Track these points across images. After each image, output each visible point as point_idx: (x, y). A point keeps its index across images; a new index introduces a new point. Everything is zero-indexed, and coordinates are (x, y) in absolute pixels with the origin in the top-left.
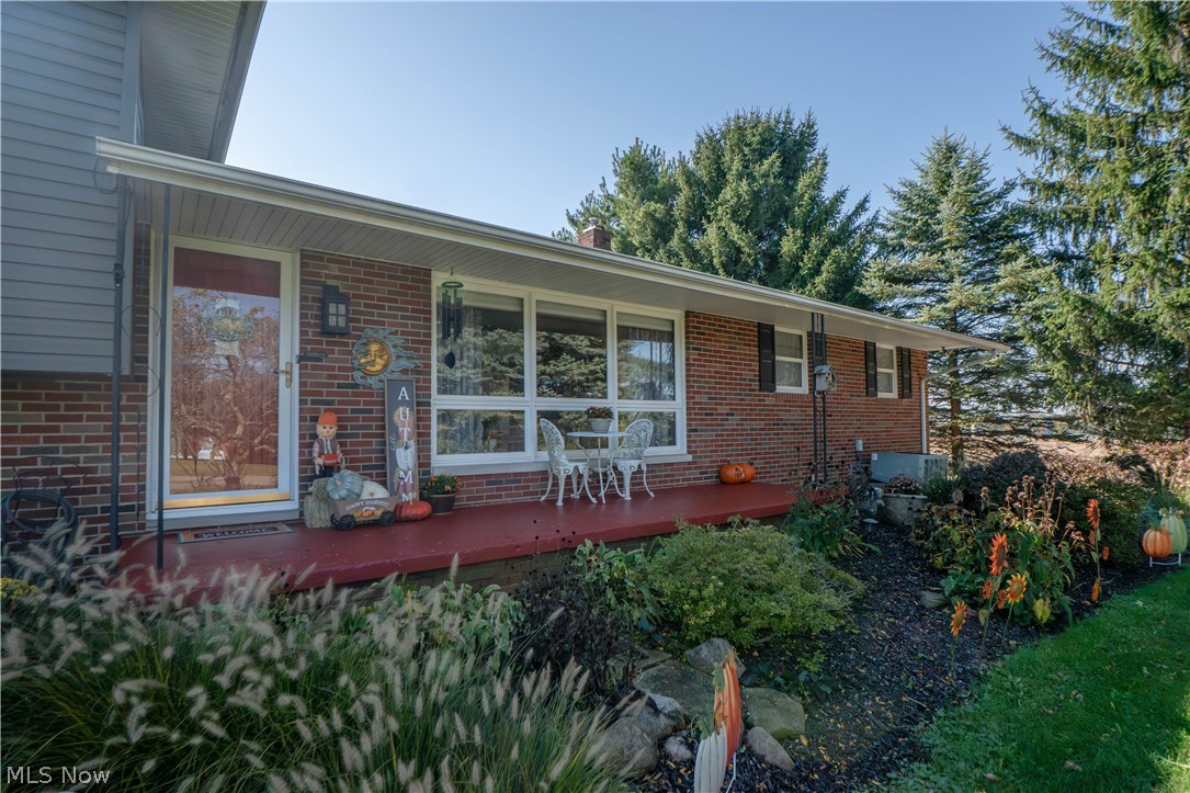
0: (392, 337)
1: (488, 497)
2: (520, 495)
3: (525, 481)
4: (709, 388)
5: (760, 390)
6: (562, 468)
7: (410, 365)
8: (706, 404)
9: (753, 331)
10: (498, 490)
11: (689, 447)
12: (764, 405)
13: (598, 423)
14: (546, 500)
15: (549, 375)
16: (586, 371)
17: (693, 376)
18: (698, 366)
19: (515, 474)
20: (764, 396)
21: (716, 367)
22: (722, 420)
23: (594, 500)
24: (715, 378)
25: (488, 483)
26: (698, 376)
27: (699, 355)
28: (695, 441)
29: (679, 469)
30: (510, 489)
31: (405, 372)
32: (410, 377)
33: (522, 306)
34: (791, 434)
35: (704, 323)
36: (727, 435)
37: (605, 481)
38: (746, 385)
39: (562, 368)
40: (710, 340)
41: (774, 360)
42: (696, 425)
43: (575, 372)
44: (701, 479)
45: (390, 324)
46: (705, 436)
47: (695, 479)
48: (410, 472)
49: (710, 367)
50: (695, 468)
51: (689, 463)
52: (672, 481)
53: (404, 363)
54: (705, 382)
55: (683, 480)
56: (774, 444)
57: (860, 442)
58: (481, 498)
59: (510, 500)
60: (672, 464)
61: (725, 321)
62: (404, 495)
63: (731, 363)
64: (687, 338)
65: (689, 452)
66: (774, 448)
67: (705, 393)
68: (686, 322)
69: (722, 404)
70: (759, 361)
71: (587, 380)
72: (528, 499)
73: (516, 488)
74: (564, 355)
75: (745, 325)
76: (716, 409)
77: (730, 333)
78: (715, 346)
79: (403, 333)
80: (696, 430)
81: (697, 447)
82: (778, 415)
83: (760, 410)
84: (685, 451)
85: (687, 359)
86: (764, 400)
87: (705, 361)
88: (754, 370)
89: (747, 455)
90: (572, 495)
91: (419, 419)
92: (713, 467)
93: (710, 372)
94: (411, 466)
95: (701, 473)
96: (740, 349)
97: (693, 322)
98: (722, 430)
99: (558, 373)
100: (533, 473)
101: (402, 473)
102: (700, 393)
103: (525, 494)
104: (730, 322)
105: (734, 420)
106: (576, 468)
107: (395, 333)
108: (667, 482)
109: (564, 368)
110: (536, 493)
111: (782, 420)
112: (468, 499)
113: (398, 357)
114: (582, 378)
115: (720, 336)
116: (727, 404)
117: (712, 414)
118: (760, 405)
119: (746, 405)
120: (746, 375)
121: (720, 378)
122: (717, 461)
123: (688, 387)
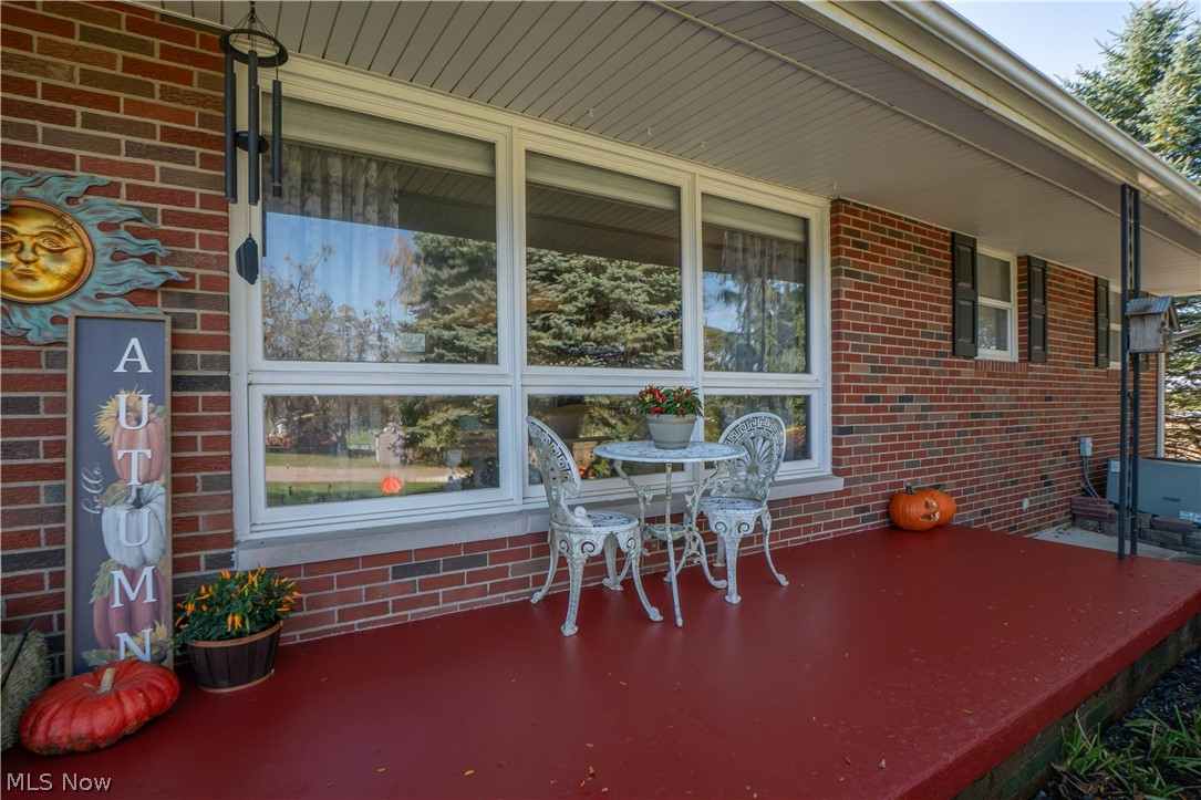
0: (99, 201)
1: (398, 605)
2: (482, 592)
3: (495, 559)
4: (874, 349)
5: (954, 354)
6: (576, 539)
7: (150, 277)
8: (868, 379)
9: (944, 247)
10: (424, 585)
11: (836, 462)
12: (960, 382)
13: (666, 425)
14: (546, 598)
15: (595, 341)
16: (644, 335)
17: (847, 326)
18: (857, 306)
19: (469, 546)
20: (959, 365)
21: (884, 310)
22: (893, 409)
23: (654, 614)
24: (883, 330)
25: (397, 573)
26: (856, 327)
27: (858, 286)
28: (848, 451)
29: (819, 507)
30: (459, 579)
31: (140, 296)
32: (159, 311)
33: (493, 163)
34: (997, 431)
35: (865, 226)
36: (902, 438)
37: (678, 555)
38: (932, 345)
39: (611, 331)
40: (875, 259)
41: (975, 303)
42: (850, 420)
43: (630, 337)
44: (855, 521)
45: (90, 165)
46: (864, 441)
47: (847, 523)
48: (147, 571)
49: (875, 309)
50: (849, 502)
51: (837, 494)
52: (807, 531)
53: (134, 272)
54: (867, 339)
55: (827, 526)
56: (973, 449)
57: (1089, 442)
58: (383, 608)
59: (457, 606)
60: (808, 498)
61: (901, 226)
62: (124, 637)
63: (908, 304)
64: (835, 252)
65: (836, 473)
66: (971, 457)
67: (867, 359)
68: (834, 220)
69: (892, 380)
70: (954, 303)
71: (645, 349)
72: (503, 598)
73: (472, 577)
74: (615, 315)
75: (931, 235)
76: (884, 389)
77: (907, 247)
78: (883, 271)
79: (135, 193)
80: (849, 430)
81: (852, 461)
82: (978, 399)
83: (953, 391)
84: (828, 469)
85: (835, 294)
86: (958, 373)
87: (868, 298)
88: (943, 319)
89: (931, 471)
90: (606, 582)
91: (176, 424)
92: (876, 498)
93: (874, 319)
94: (151, 552)
95: (857, 511)
96: (923, 279)
97: (847, 221)
98: (894, 428)
99: (606, 339)
100: (514, 540)
101: (119, 575)
102: (857, 358)
103: (495, 589)
104: (908, 228)
105: (912, 410)
106: (612, 538)
107: (111, 190)
108: (797, 532)
109: (615, 332)
110: (524, 583)
111: (983, 407)
112: (343, 615)
113: (119, 257)
114: (638, 345)
115: (892, 253)
116: (902, 380)
117: (877, 399)
118: (952, 382)
119: (932, 381)
120: (932, 326)
121: (892, 331)
122: (883, 487)
123: (835, 347)
